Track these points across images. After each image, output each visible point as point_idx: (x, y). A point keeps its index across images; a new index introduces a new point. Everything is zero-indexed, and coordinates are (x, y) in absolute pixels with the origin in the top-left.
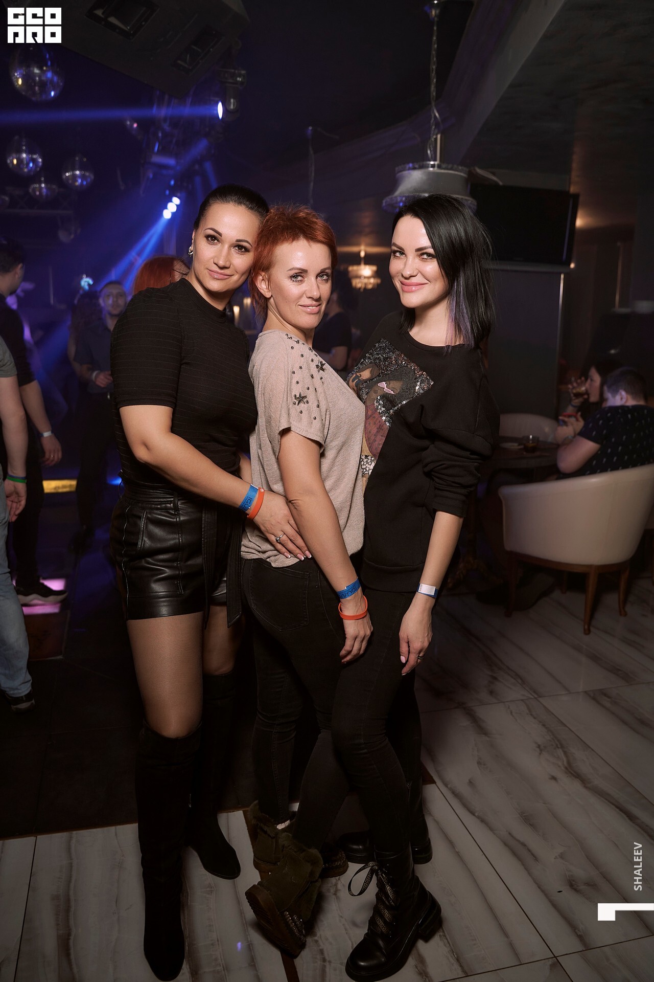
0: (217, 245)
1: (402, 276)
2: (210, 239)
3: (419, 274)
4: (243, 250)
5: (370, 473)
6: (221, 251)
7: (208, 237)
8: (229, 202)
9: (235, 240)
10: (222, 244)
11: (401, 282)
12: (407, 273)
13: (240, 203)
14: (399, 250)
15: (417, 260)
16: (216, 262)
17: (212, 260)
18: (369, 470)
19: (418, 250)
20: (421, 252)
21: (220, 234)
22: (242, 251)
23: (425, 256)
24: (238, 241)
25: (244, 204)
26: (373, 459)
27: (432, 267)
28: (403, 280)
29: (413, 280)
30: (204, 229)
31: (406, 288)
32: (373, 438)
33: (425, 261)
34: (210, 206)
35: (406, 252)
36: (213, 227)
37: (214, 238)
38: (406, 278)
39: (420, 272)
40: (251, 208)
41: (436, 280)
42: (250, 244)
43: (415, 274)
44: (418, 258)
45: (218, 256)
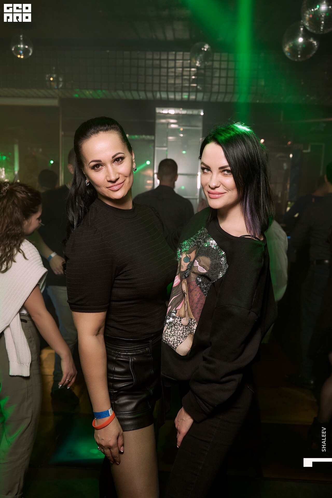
0: (102, 169)
1: (210, 187)
2: (96, 168)
3: (221, 186)
4: (120, 160)
5: (194, 332)
6: (108, 171)
7: (93, 168)
8: (90, 136)
9: (112, 159)
10: (105, 166)
11: (208, 192)
12: (213, 184)
13: (97, 132)
14: (206, 168)
15: (220, 175)
16: (109, 179)
17: (106, 180)
18: (194, 330)
19: (221, 168)
20: (222, 169)
21: (100, 161)
22: (121, 162)
23: (226, 173)
24: (113, 157)
25: (101, 130)
26: (195, 321)
27: (229, 181)
28: (210, 190)
29: (217, 190)
30: (88, 165)
31: (212, 196)
32: (195, 305)
33: (225, 176)
34: (81, 147)
35: (212, 169)
36: (92, 160)
37: (98, 165)
38: (212, 189)
39: (222, 184)
40: (107, 130)
41: (232, 189)
42: (122, 153)
43: (218, 186)
44: (221, 173)
45: (108, 175)
